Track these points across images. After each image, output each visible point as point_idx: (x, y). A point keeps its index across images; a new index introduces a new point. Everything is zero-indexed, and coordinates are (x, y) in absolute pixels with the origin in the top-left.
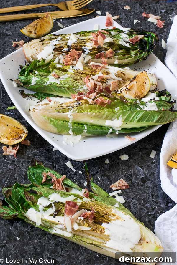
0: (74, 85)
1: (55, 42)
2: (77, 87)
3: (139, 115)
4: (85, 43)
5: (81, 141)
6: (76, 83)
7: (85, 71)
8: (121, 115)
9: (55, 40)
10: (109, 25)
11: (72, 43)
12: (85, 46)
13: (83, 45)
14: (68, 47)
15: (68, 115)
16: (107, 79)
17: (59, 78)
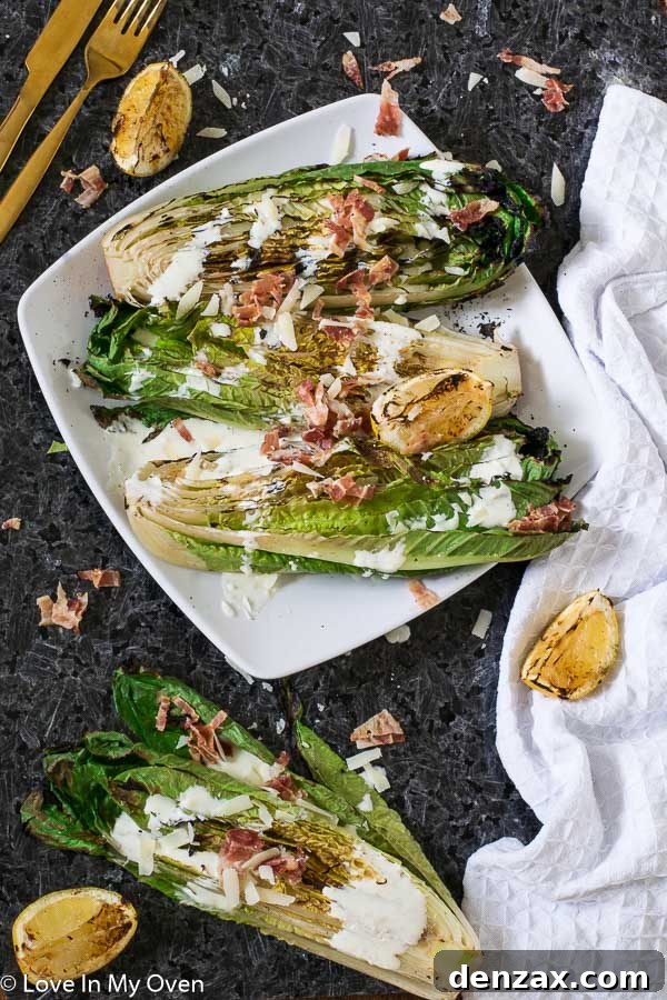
0: (263, 401)
1: (210, 233)
2: (274, 409)
3: (456, 541)
4: (307, 236)
5: (274, 590)
6: (272, 398)
7: (302, 355)
8: (404, 539)
9: (210, 224)
10: (386, 131)
11: (265, 237)
12: (305, 247)
13: (299, 242)
14: (252, 253)
15: (242, 539)
16: (369, 386)
17: (218, 375)
